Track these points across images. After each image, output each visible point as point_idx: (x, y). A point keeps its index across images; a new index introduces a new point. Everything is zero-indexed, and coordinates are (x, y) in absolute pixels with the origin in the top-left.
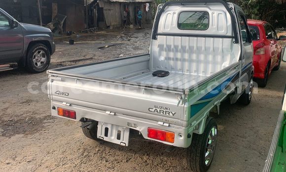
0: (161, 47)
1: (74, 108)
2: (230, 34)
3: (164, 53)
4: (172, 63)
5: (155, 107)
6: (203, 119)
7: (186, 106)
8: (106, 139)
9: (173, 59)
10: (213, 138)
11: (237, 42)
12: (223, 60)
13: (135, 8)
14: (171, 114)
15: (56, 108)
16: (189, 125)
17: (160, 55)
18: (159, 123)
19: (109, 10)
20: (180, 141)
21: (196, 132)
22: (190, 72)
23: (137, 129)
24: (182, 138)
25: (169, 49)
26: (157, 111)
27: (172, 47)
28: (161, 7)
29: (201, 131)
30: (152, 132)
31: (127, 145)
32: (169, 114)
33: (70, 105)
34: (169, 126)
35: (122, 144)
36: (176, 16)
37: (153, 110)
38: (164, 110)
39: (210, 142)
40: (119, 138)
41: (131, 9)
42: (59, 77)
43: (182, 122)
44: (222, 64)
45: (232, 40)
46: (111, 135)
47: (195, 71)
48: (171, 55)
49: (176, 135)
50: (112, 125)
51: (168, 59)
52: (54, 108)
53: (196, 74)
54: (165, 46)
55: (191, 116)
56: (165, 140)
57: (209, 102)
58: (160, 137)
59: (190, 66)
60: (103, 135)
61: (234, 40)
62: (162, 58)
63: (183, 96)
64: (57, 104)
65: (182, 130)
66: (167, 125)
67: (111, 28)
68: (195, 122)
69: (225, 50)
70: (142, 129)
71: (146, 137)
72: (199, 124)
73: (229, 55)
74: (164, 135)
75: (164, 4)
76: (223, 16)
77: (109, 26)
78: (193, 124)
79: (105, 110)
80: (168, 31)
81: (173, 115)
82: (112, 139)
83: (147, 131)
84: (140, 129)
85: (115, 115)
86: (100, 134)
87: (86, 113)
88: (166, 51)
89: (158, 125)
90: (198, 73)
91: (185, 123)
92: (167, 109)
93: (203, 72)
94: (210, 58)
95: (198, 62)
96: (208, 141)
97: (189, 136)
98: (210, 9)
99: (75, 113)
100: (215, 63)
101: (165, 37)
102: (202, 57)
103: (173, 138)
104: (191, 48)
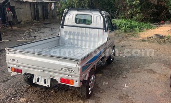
0: (66, 32)
1: (21, 68)
2: (102, 27)
3: (68, 36)
4: (72, 41)
5: (64, 68)
6: (88, 73)
7: (80, 67)
8: (38, 83)
9: (72, 39)
10: (93, 81)
11: (106, 31)
12: (99, 40)
13: (43, 7)
14: (72, 71)
15: (11, 68)
16: (81, 76)
17: (65, 36)
18: (66, 75)
19: (20, 8)
20: (76, 84)
21: (84, 79)
22: (82, 46)
23: (55, 78)
24: (77, 83)
25: (70, 33)
26: (65, 70)
27: (72, 33)
28: (66, 11)
29: (86, 79)
30: (62, 80)
31: (49, 86)
32: (71, 71)
33: (19, 66)
34: (71, 77)
35: (47, 86)
36: (74, 16)
37: (63, 69)
38: (69, 69)
39: (91, 83)
40: (45, 83)
41: (40, 8)
42: (13, 52)
43: (77, 75)
44: (98, 43)
45: (103, 31)
46: (41, 82)
47: (84, 46)
48: (72, 37)
49: (74, 81)
50: (41, 76)
51: (70, 39)
52: (9, 68)
53: (84, 47)
54: (68, 32)
55: (82, 72)
56: (69, 84)
57: (91, 64)
58: (67, 82)
59: (82, 43)
60: (36, 81)
61: (104, 30)
62: (67, 38)
63: (78, 63)
64: (11, 66)
65: (78, 79)
66: (70, 76)
67: (22, 23)
68: (84, 74)
69: (100, 36)
70: (58, 79)
71: (59, 82)
72: (86, 75)
73: (102, 38)
74: (68, 81)
75: (68, 10)
76: (99, 18)
77: (20, 22)
78: (83, 76)
79: (38, 69)
80: (70, 24)
81: (73, 72)
82: (41, 83)
83: (60, 79)
84: (56, 78)
85: (43, 71)
86: (35, 81)
87: (28, 70)
88: (68, 34)
89: (66, 77)
90: (86, 47)
91: (79, 75)
92: (70, 69)
93: (88, 46)
94: (92, 39)
95: (86, 41)
96: (90, 82)
97: (81, 81)
98: (92, 14)
99: (21, 70)
100: (95, 42)
101: (68, 27)
102: (88, 39)
103: (73, 83)
104: (82, 34)
